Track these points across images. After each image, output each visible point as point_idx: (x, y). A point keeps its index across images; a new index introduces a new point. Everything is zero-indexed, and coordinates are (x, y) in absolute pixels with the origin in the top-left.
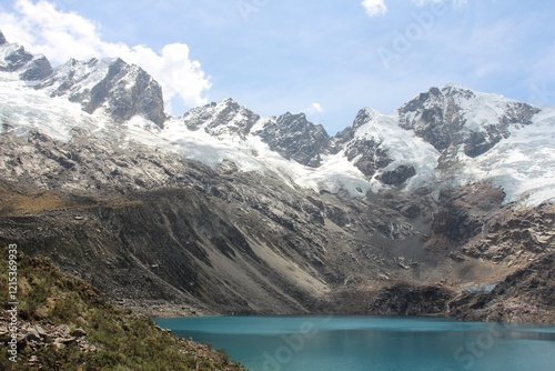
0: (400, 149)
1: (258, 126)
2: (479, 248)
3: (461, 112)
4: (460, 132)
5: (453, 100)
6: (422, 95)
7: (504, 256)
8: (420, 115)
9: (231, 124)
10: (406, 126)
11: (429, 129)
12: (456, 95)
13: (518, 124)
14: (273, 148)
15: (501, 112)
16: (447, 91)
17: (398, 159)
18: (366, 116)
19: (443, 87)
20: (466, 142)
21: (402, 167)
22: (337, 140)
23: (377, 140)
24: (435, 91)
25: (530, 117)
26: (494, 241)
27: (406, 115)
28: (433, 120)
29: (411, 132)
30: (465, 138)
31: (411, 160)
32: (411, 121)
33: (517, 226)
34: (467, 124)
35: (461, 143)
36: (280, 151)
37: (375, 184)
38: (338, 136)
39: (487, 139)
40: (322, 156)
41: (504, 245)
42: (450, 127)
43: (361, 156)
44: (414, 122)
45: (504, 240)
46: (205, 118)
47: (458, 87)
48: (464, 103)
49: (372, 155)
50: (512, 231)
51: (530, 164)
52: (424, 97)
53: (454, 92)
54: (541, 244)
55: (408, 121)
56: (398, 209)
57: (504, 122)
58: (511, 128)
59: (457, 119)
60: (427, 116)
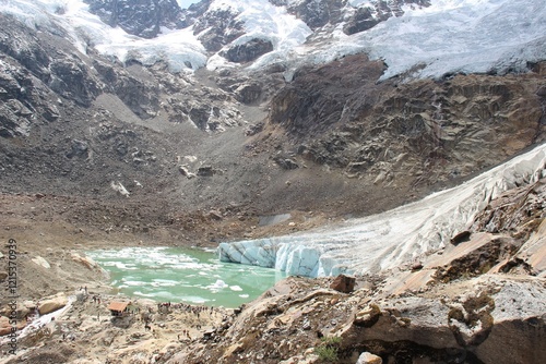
0: (260, 21)
2: (328, 147)
4: (342, 9)
7: (370, 163)
10: (277, 1)
11: (304, 5)
13: (414, 5)
14: (94, 10)
17: (252, 32)
20: (348, 19)
21: (255, 40)
22: (189, 12)
23: (233, 12)
26: (356, 135)
29: (283, 8)
30: (346, 16)
31: (272, 35)
33: (401, 109)
35: (340, 21)
36: (101, 14)
37: (217, 62)
38: (191, 8)
39: (374, 16)
40: (163, 29)
41: (375, 142)
43: (210, 28)
45: (374, 133)
49: (223, 28)
50: (390, 118)
51: (427, 36)
54: (443, 143)
56: (230, 90)
58: (405, 8)
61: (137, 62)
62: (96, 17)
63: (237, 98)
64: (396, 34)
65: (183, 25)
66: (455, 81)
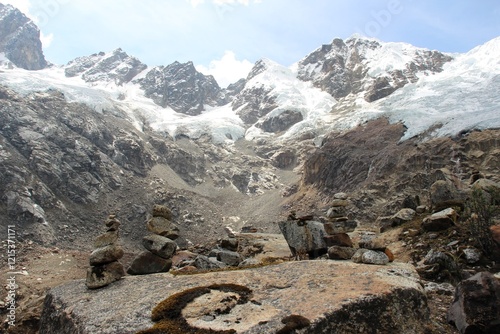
0: (290, 95)
1: (142, 75)
3: (364, 62)
4: (362, 81)
5: (357, 51)
6: (324, 47)
8: (321, 67)
9: (113, 72)
10: (303, 77)
11: (328, 79)
12: (361, 46)
13: (427, 71)
14: (149, 94)
15: (409, 59)
16: (351, 43)
17: (284, 105)
18: (261, 67)
19: (348, 39)
20: (368, 89)
21: (287, 112)
22: (228, 91)
23: (266, 88)
24: (339, 43)
25: (441, 65)
26: (383, 191)
27: (306, 67)
28: (333, 69)
29: (309, 83)
30: (367, 85)
31: (301, 106)
32: (310, 72)
33: (423, 166)
34: (369, 72)
35: (362, 91)
36: (154, 98)
37: (254, 133)
38: (230, 88)
39: (392, 84)
40: (206, 106)
42: (350, 75)
43: (247, 104)
44: (314, 73)
45: (399, 189)
46: (88, 66)
47: (364, 39)
48: (369, 54)
49: (258, 103)
50: (414, 174)
51: (442, 98)
52: (326, 48)
53: (359, 43)
55: (307, 73)
56: (267, 157)
57: (413, 67)
58: (420, 75)
59: (360, 68)
60: (328, 66)
61: (185, 136)
62: (151, 100)
63: (274, 164)
64: (413, 98)
65: (223, 103)
66: (471, 138)
